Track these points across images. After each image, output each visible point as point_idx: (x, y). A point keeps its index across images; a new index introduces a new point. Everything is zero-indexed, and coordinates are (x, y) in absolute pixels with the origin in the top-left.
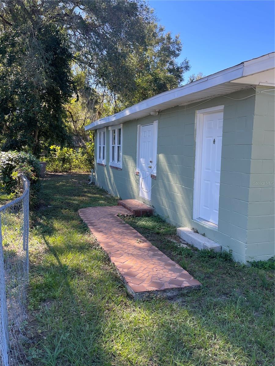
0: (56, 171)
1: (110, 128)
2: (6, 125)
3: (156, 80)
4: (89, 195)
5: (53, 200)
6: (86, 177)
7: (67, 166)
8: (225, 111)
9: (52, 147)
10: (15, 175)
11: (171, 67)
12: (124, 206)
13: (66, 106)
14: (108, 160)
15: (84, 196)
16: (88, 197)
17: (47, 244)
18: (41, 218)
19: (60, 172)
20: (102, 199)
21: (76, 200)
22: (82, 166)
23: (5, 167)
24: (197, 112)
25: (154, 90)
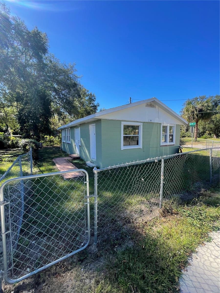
0: (48, 146)
1: (66, 129)
2: (25, 128)
3: (86, 110)
4: (59, 154)
5: (44, 156)
6: (59, 148)
7: (52, 143)
8: (96, 125)
9: (45, 136)
10: (27, 147)
11: (93, 105)
12: (70, 157)
13: (51, 120)
14: (66, 141)
15: (57, 154)
16: (58, 154)
17: (40, 170)
18: (38, 162)
19: (49, 146)
20: (63, 155)
21: (53, 156)
22: (58, 143)
23: (24, 145)
24: (89, 125)
25: (86, 114)
